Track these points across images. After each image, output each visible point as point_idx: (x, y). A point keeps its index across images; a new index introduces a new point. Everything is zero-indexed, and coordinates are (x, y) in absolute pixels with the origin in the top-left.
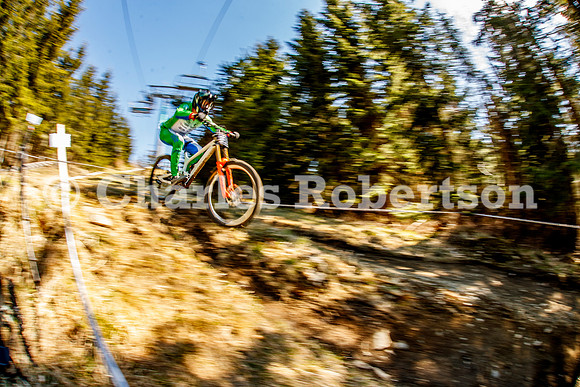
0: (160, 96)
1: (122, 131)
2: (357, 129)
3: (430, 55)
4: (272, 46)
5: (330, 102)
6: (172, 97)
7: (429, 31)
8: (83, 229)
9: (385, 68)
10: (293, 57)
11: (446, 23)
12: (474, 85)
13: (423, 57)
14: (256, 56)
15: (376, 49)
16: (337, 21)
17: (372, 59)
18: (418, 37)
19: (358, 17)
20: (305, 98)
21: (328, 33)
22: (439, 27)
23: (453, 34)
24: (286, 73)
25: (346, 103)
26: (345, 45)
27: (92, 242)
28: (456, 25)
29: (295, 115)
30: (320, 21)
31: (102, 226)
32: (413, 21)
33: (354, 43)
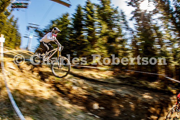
0: (31, 27)
1: (19, 37)
2: (90, 42)
3: (115, 22)
4: (67, 15)
5: (82, 34)
6: (35, 28)
7: (116, 15)
8: (7, 70)
9: (100, 25)
10: (73, 19)
11: (122, 13)
12: (128, 32)
13: (113, 22)
14: (62, 17)
15: (99, 19)
16: (88, 9)
17: (97, 21)
18: (112, 16)
19: (95, 9)
20: (74, 32)
21: (85, 13)
22: (120, 14)
23: (124, 16)
24: (70, 24)
25: (87, 34)
26: (90, 17)
27: (9, 74)
28: (125, 14)
29: (71, 37)
30: (83, 9)
31: (12, 69)
32: (112, 11)
33: (92, 16)
